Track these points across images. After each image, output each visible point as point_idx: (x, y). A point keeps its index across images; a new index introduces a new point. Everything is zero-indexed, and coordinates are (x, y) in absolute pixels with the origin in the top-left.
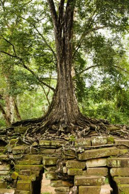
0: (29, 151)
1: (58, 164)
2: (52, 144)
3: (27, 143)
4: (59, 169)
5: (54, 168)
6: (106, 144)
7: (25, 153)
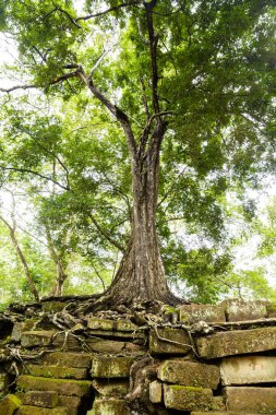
0: (62, 343)
1: (133, 374)
2: (119, 328)
3: (60, 326)
4: (138, 389)
5: (120, 387)
6: (267, 317)
7: (51, 346)
